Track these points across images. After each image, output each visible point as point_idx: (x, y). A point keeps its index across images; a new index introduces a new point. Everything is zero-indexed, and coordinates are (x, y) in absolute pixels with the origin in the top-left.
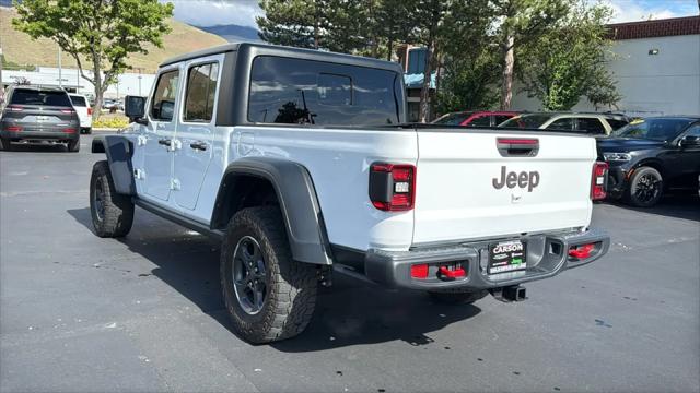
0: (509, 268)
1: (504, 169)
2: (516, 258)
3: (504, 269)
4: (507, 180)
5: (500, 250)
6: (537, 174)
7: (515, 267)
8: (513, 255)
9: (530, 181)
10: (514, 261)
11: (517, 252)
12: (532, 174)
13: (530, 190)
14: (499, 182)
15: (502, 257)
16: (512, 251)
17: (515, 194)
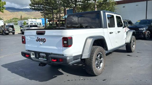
0: (43, 59)
1: (38, 37)
3: (42, 59)
4: (39, 40)
5: (41, 55)
6: (45, 39)
7: (44, 59)
9: (43, 40)
13: (44, 43)
14: (37, 40)
15: (42, 56)
16: (44, 56)
17: (40, 43)
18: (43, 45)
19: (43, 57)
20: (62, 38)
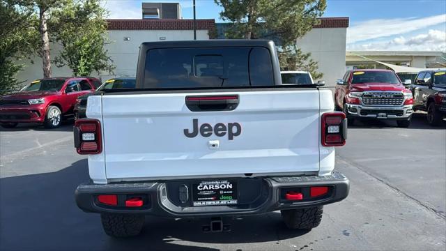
0: (218, 203)
1: (195, 121)
2: (224, 195)
3: (210, 203)
4: (200, 131)
5: (206, 187)
6: (236, 124)
7: (224, 202)
8: (221, 192)
9: (232, 131)
10: (223, 197)
11: (226, 190)
12: (231, 125)
13: (231, 138)
14: (191, 131)
15: (208, 193)
16: (220, 189)
17: (212, 142)
18: (223, 149)
19: (217, 195)
20: (317, 116)
